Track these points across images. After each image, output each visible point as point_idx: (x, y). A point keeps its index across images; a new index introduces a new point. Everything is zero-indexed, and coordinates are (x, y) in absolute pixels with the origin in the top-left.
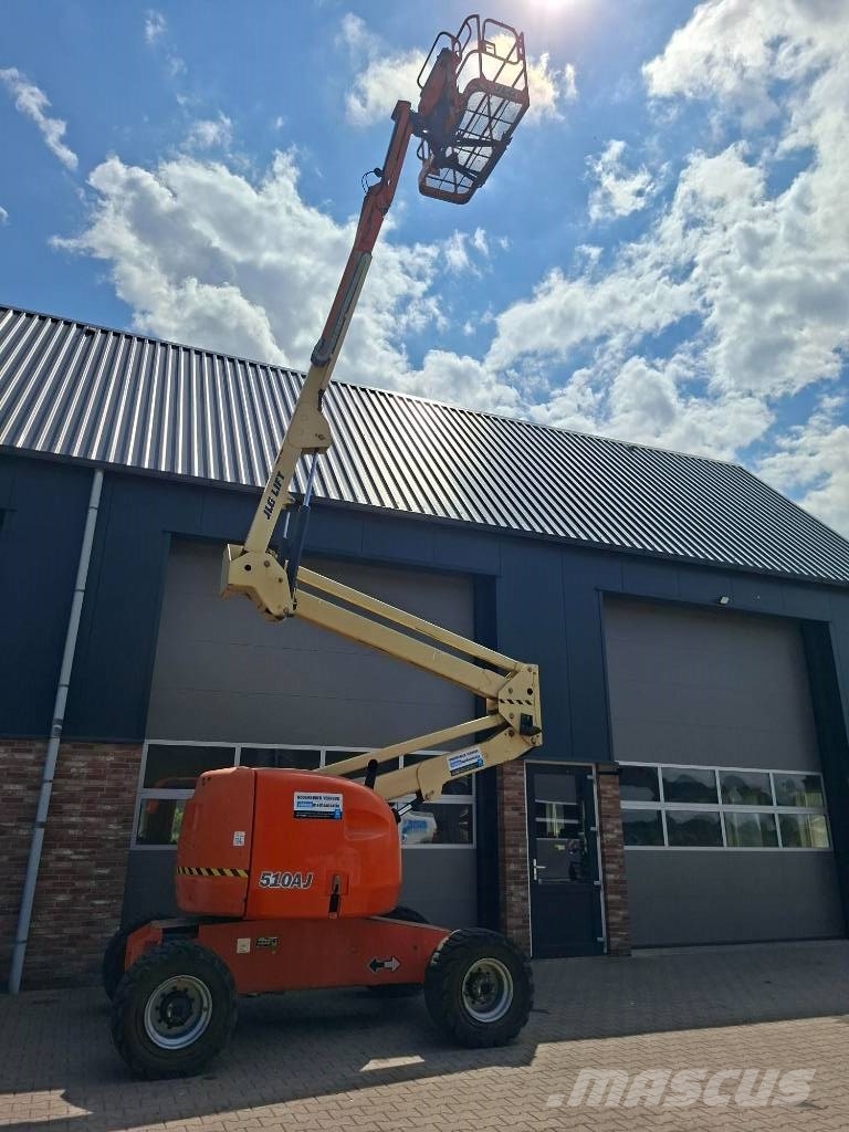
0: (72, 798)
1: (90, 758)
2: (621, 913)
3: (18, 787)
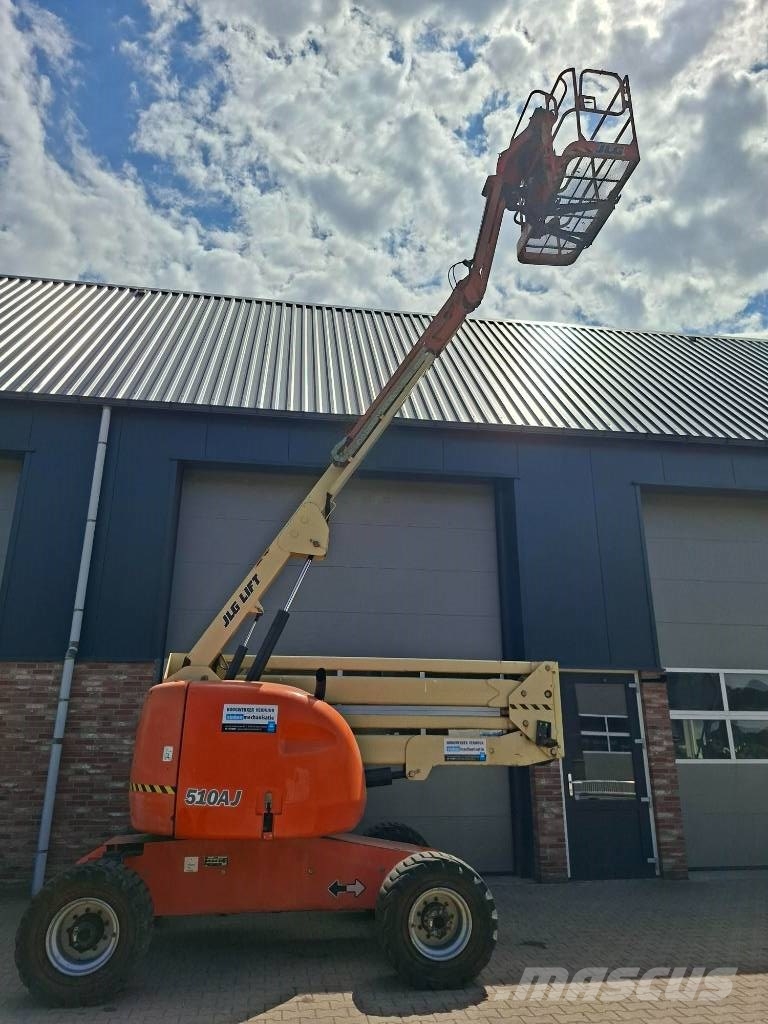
0: (89, 716)
1: (104, 678)
2: (675, 832)
3: (39, 706)
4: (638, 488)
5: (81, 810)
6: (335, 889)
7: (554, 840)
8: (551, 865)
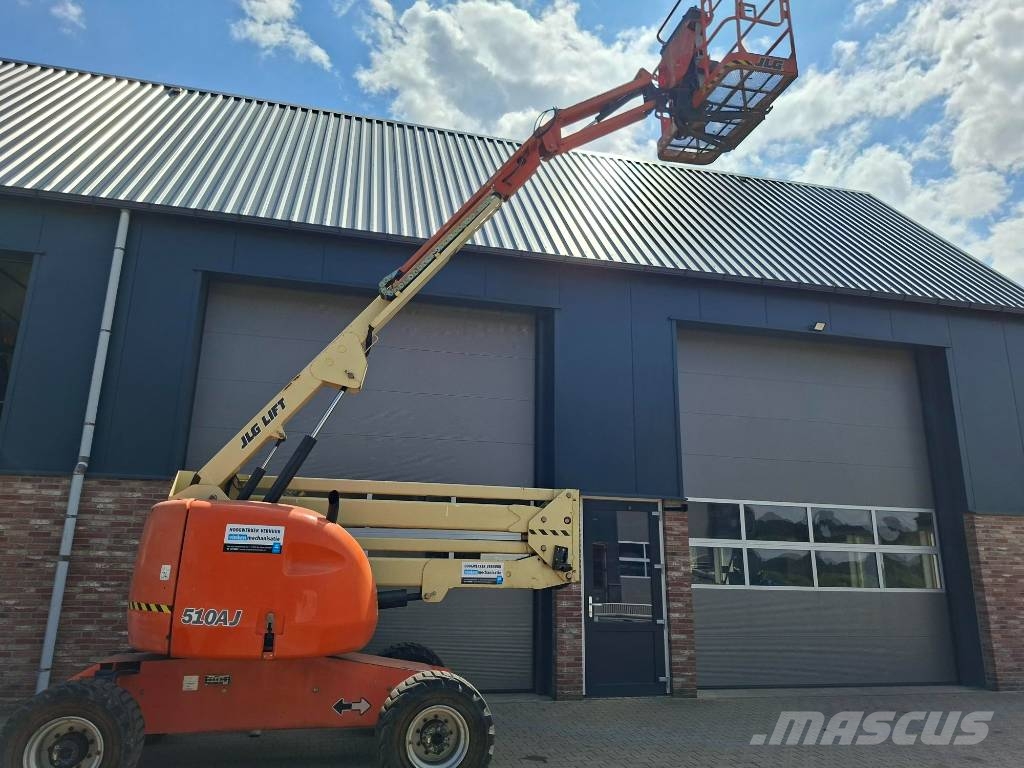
0: (99, 534)
1: (117, 494)
2: (687, 652)
3: (44, 522)
4: (674, 324)
5: (88, 628)
6: (340, 707)
7: (572, 660)
8: (565, 683)
